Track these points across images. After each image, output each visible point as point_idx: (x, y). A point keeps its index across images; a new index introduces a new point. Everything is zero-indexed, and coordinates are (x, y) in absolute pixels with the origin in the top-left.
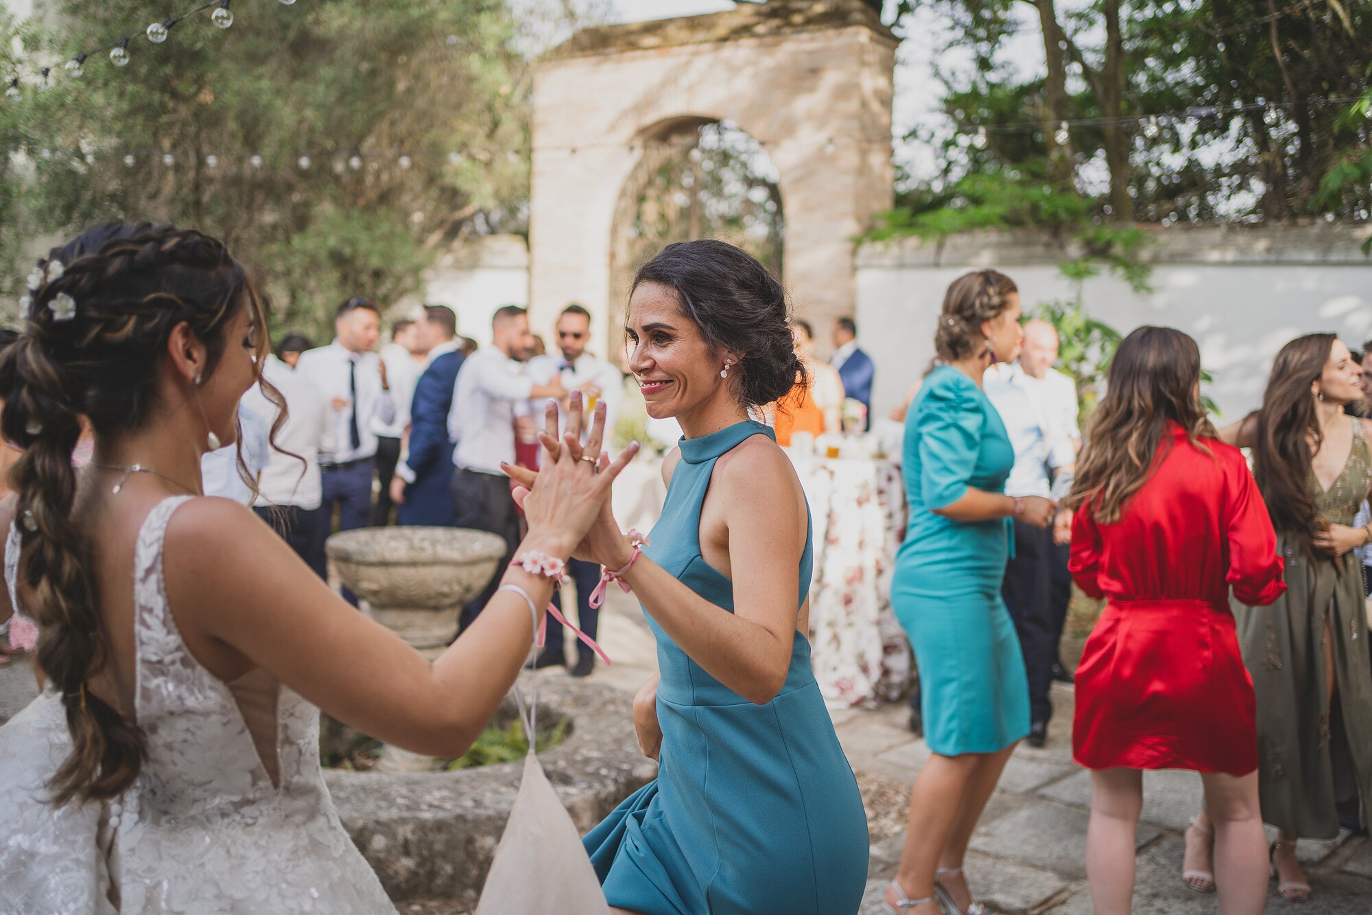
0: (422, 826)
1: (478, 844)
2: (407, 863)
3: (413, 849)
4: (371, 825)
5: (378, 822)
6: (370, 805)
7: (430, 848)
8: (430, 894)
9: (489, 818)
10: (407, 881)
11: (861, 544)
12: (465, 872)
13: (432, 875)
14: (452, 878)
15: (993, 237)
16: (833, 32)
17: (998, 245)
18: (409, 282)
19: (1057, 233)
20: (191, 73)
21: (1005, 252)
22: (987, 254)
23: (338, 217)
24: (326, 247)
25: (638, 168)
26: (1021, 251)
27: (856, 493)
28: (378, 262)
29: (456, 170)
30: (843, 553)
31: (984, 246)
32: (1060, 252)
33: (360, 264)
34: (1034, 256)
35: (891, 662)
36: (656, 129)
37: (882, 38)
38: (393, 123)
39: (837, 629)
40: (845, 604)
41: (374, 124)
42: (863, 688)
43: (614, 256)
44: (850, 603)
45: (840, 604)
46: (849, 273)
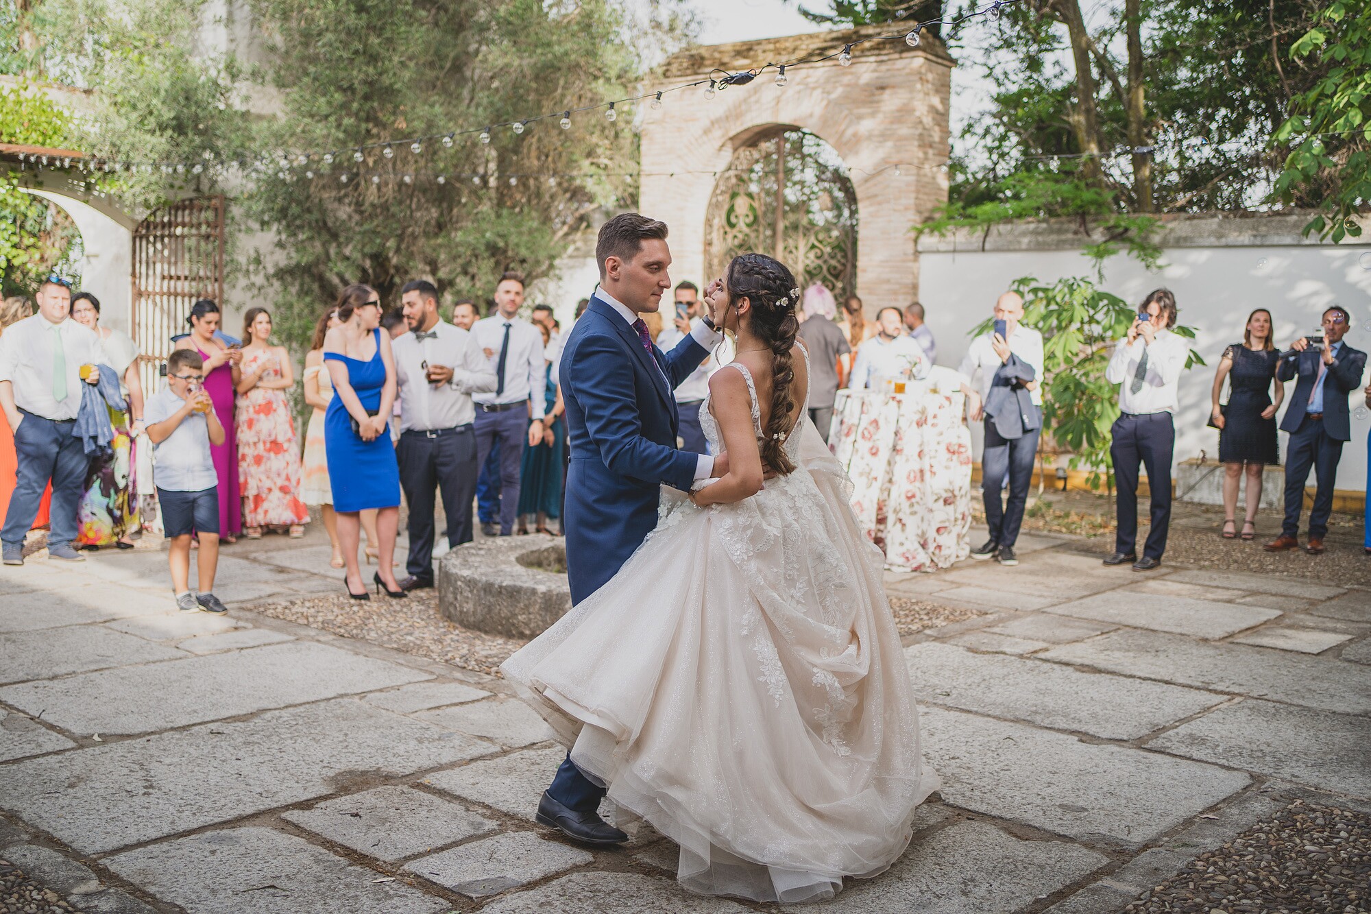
11: (920, 454)
15: (1032, 226)
16: (897, 56)
17: (1035, 233)
18: (544, 267)
19: (1084, 223)
20: (389, 106)
21: (1040, 239)
22: (1025, 240)
23: (493, 216)
24: (483, 241)
25: (729, 169)
26: (1054, 237)
27: (916, 417)
28: (523, 252)
29: (585, 174)
30: (907, 460)
31: (1024, 234)
32: (1086, 238)
33: (510, 253)
34: (1064, 242)
35: (942, 540)
36: (745, 136)
37: (940, 61)
38: (540, 140)
39: (901, 515)
40: (909, 498)
41: (523, 140)
42: (922, 557)
43: (710, 244)
44: (913, 496)
45: (903, 497)
46: (912, 257)
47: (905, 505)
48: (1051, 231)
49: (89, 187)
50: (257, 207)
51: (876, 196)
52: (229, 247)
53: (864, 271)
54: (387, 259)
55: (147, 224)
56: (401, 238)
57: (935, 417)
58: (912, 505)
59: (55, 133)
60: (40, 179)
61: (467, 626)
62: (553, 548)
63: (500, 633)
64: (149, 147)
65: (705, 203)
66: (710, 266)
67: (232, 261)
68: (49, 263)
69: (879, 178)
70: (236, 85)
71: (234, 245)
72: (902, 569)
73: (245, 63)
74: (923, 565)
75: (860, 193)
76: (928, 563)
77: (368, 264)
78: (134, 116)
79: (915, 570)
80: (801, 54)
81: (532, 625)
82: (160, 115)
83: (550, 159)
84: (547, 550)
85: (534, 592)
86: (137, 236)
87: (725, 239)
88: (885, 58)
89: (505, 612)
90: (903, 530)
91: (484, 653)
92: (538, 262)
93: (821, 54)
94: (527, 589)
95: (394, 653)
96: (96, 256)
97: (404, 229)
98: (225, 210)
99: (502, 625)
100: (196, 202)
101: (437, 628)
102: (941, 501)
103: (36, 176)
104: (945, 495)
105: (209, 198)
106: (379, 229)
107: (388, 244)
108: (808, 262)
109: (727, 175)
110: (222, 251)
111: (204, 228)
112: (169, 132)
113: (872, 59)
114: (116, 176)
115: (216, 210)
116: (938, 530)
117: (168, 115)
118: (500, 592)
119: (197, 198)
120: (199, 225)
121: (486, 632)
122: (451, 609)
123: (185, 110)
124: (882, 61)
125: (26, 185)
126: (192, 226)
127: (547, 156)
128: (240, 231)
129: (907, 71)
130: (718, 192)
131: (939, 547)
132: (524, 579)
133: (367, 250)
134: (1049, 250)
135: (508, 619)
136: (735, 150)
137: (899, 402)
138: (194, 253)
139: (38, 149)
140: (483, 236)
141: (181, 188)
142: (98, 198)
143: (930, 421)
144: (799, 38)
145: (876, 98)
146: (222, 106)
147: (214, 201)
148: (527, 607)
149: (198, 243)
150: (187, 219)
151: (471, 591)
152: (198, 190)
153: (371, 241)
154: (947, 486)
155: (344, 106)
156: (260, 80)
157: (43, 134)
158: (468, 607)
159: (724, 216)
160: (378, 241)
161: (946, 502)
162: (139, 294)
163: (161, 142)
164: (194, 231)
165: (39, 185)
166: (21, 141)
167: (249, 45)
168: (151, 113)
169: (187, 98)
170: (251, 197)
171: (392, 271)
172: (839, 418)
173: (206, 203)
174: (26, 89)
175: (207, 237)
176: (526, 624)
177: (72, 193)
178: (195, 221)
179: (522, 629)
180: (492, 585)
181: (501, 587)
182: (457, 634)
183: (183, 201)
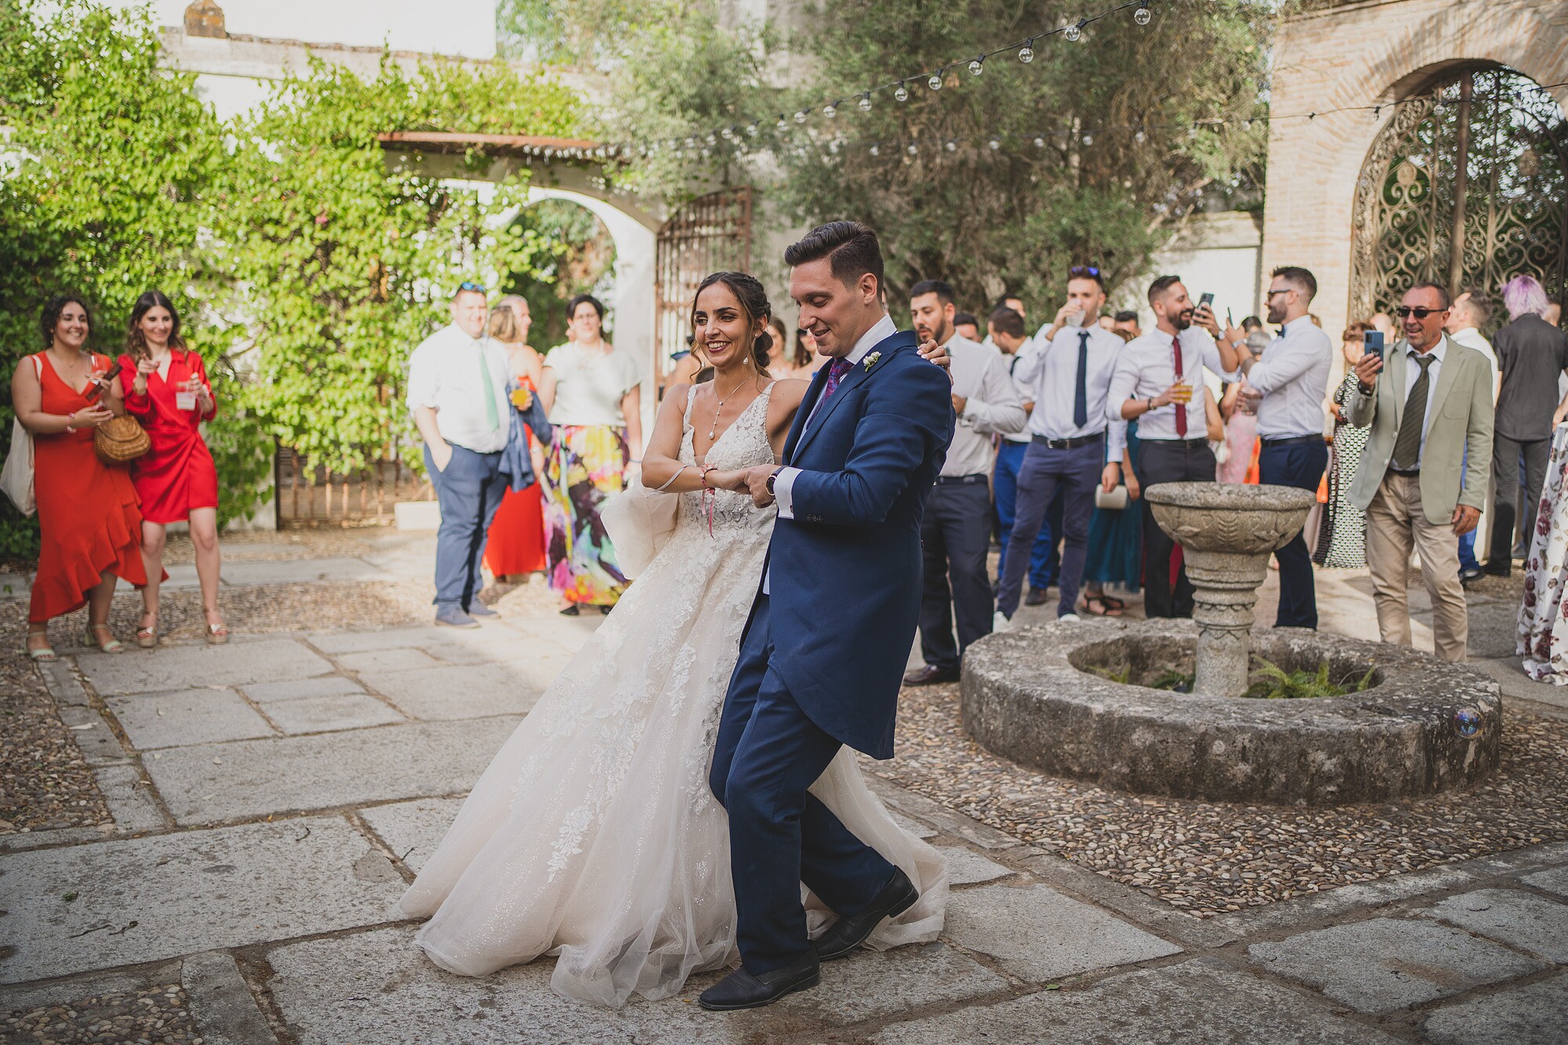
0: (1259, 735)
1: (1311, 758)
2: (1244, 768)
3: (1250, 755)
4: (1212, 731)
5: (1218, 729)
6: (1208, 716)
7: (1266, 757)
8: (1264, 798)
9: (1321, 734)
10: (1244, 784)
12: (1298, 782)
13: (1267, 781)
14: (1286, 785)
18: (1137, 261)
20: (940, 61)
23: (1071, 197)
24: (1057, 229)
25: (1392, 125)
28: (1109, 242)
29: (1193, 140)
33: (1092, 244)
36: (1413, 81)
38: (1132, 95)
41: (1111, 98)
43: (1361, 227)
49: (608, 184)
50: (789, 197)
52: (756, 248)
54: (940, 256)
55: (673, 225)
56: (957, 230)
59: (568, 121)
60: (556, 177)
61: (996, 751)
62: (1123, 639)
63: (1038, 767)
64: (668, 130)
65: (1355, 173)
66: (1361, 255)
67: (761, 263)
68: (593, 276)
70: (773, 56)
71: (763, 246)
73: (784, 30)
77: (917, 264)
78: (655, 95)
81: (1083, 760)
82: (681, 93)
83: (1145, 119)
84: (1114, 642)
85: (1086, 712)
86: (661, 239)
87: (1381, 219)
89: (1045, 738)
91: (1012, 797)
92: (1128, 256)
94: (1077, 707)
95: (887, 786)
96: (629, 265)
97: (961, 218)
98: (754, 204)
99: (1041, 755)
100: (722, 196)
101: (954, 749)
103: (552, 173)
105: (735, 191)
106: (929, 220)
107: (942, 238)
108: (1500, 245)
109: (1387, 134)
110: (748, 252)
111: (729, 226)
112: (691, 113)
114: (632, 167)
115: (743, 203)
117: (689, 91)
118: (1039, 709)
119: (722, 192)
120: (723, 224)
121: (1019, 763)
122: (975, 723)
123: (709, 86)
125: (541, 184)
126: (717, 224)
127: (1141, 117)
128: (771, 228)
130: (1374, 157)
132: (1075, 690)
133: (915, 246)
135: (1049, 748)
136: (1400, 100)
138: (719, 257)
139: (551, 140)
140: (1059, 223)
141: (706, 181)
142: (618, 197)
146: (755, 83)
147: (740, 195)
148: (1076, 733)
149: (724, 242)
150: (712, 217)
151: (1001, 703)
152: (725, 182)
153: (921, 234)
155: (882, 61)
156: (797, 49)
157: (556, 123)
158: (996, 724)
159: (1381, 190)
160: (929, 234)
162: (662, 306)
163: (679, 123)
164: (719, 231)
165: (555, 183)
166: (531, 133)
167: (791, 11)
168: (672, 92)
169: (713, 73)
170: (782, 188)
171: (946, 271)
172: (1559, 462)
173: (731, 196)
174: (542, 74)
175: (733, 237)
176: (1074, 757)
177: (590, 191)
178: (720, 219)
179: (1068, 763)
180: (1028, 697)
181: (1040, 701)
182: (979, 762)
183: (708, 195)
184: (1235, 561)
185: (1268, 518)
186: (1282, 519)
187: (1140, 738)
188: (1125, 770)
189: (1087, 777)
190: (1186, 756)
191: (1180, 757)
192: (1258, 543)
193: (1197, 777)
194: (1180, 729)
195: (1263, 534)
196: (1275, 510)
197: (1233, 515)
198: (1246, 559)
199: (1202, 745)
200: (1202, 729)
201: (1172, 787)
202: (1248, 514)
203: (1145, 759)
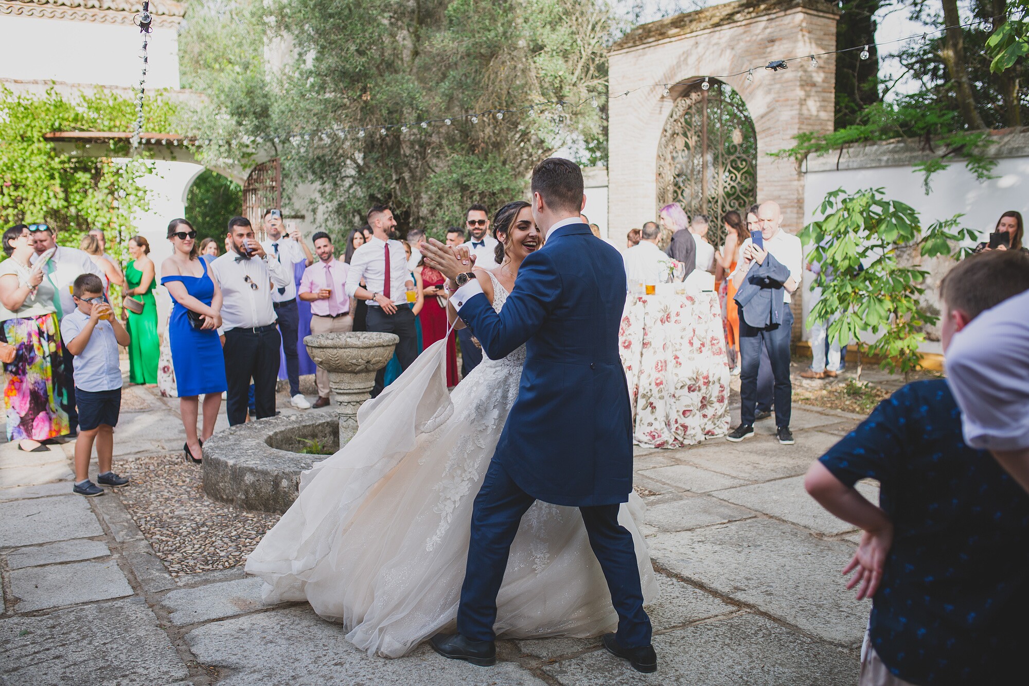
5: (284, 473)
15: (892, 146)
16: (782, 13)
17: (894, 151)
19: (928, 140)
21: (896, 156)
22: (885, 158)
25: (672, 114)
26: (908, 154)
27: (660, 315)
30: (655, 352)
31: (884, 153)
32: (931, 155)
34: (915, 158)
35: (688, 421)
36: (679, 89)
37: (821, 14)
39: (651, 400)
40: (657, 384)
42: (667, 436)
43: (660, 174)
44: (661, 383)
45: (653, 384)
46: (796, 177)
47: (655, 390)
48: (906, 149)
51: (769, 129)
53: (762, 190)
57: (678, 315)
58: (660, 391)
65: (657, 142)
69: (772, 114)
72: (647, 446)
74: (666, 442)
75: (758, 128)
76: (671, 441)
79: (658, 447)
80: (716, 20)
86: (246, 190)
88: (773, 16)
90: (652, 412)
93: (729, 18)
102: (686, 388)
104: (689, 383)
108: (726, 185)
109: (671, 120)
111: (268, 182)
113: (766, 18)
116: (684, 413)
124: (772, 19)
129: (791, 25)
130: (665, 134)
131: (685, 428)
134: (903, 165)
136: (675, 100)
137: (644, 302)
138: (265, 200)
140: (452, 177)
143: (673, 318)
144: (716, 7)
145: (769, 50)
154: (691, 375)
161: (691, 389)
175: (272, 188)
176: (223, 490)
179: (222, 494)
183: (262, 164)
184: (346, 377)
185: (355, 352)
186: (364, 353)
187: (249, 478)
188: (243, 497)
189: (229, 501)
190: (270, 488)
191: (267, 489)
192: (354, 367)
193: (276, 500)
194: (265, 473)
195: (354, 361)
196: (359, 348)
197: (335, 351)
198: (353, 376)
199: (276, 483)
200: (276, 473)
201: (265, 506)
202: (343, 350)
203: (251, 491)
